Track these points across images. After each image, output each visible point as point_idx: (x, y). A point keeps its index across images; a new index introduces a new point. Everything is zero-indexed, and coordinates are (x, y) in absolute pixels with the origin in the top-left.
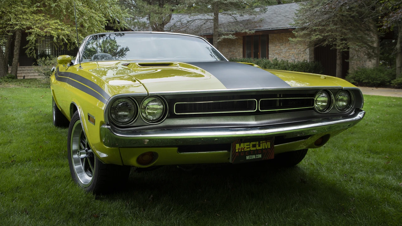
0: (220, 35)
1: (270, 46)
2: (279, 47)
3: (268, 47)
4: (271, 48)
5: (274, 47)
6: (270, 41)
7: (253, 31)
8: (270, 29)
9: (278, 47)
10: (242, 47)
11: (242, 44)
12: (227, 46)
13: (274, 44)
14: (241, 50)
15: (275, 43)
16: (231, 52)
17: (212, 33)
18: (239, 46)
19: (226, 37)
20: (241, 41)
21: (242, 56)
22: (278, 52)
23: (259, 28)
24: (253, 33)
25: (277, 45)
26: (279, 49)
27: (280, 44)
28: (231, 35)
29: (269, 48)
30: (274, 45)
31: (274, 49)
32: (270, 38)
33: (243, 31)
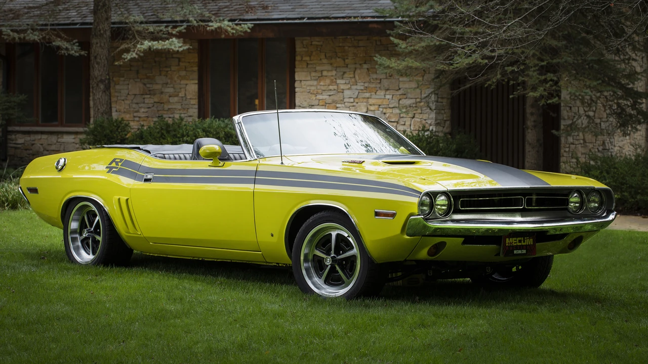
0: (121, 33)
1: (298, 76)
2: (333, 82)
3: (293, 81)
4: (303, 83)
5: (315, 83)
6: (298, 58)
7: (247, 27)
8: (303, 18)
9: (328, 81)
10: (196, 75)
11: (196, 69)
12: (138, 72)
13: (316, 71)
14: (192, 88)
15: (318, 68)
16: (152, 93)
17: (83, 24)
18: (183, 73)
19: (157, 45)
20: (194, 58)
21: (194, 111)
22: (329, 100)
23: (260, 14)
24: (246, 32)
25: (325, 73)
26: (331, 87)
27: (334, 73)
28: (174, 39)
29: (297, 84)
30: (313, 74)
31: (313, 88)
32: (299, 49)
33: (215, 25)
